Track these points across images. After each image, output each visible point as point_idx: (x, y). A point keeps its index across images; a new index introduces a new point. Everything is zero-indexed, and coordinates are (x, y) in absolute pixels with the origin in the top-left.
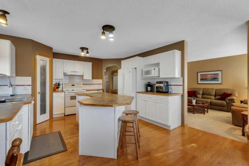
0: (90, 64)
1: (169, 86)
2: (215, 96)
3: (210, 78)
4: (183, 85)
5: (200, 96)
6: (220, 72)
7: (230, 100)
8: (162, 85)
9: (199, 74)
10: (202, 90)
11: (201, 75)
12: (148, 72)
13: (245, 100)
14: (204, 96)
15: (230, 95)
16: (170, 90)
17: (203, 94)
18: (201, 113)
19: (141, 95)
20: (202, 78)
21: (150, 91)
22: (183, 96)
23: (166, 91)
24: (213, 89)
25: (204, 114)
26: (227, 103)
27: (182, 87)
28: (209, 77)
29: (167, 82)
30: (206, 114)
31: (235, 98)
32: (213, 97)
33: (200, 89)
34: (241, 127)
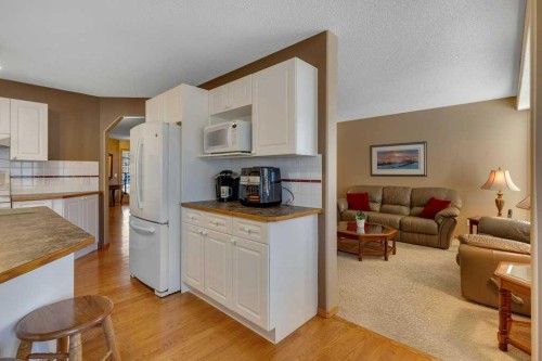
0: (43, 108)
1: (284, 184)
2: (411, 207)
3: (398, 161)
4: (323, 182)
5: (377, 207)
6: (421, 147)
7: (445, 217)
8: (256, 180)
9: (375, 150)
10: (380, 192)
11: (379, 153)
12: (216, 138)
13: (482, 219)
14: (386, 206)
15: (445, 204)
16: (285, 197)
17: (383, 202)
18: (377, 256)
19: (192, 213)
20: (382, 161)
21: (229, 200)
22: (322, 215)
23: (274, 200)
24: (405, 188)
25: (386, 259)
26: (439, 225)
27: (320, 185)
28: (397, 158)
29: (277, 171)
30: (391, 257)
31: (457, 212)
32: (406, 210)
33: (376, 188)
34: (497, 309)
